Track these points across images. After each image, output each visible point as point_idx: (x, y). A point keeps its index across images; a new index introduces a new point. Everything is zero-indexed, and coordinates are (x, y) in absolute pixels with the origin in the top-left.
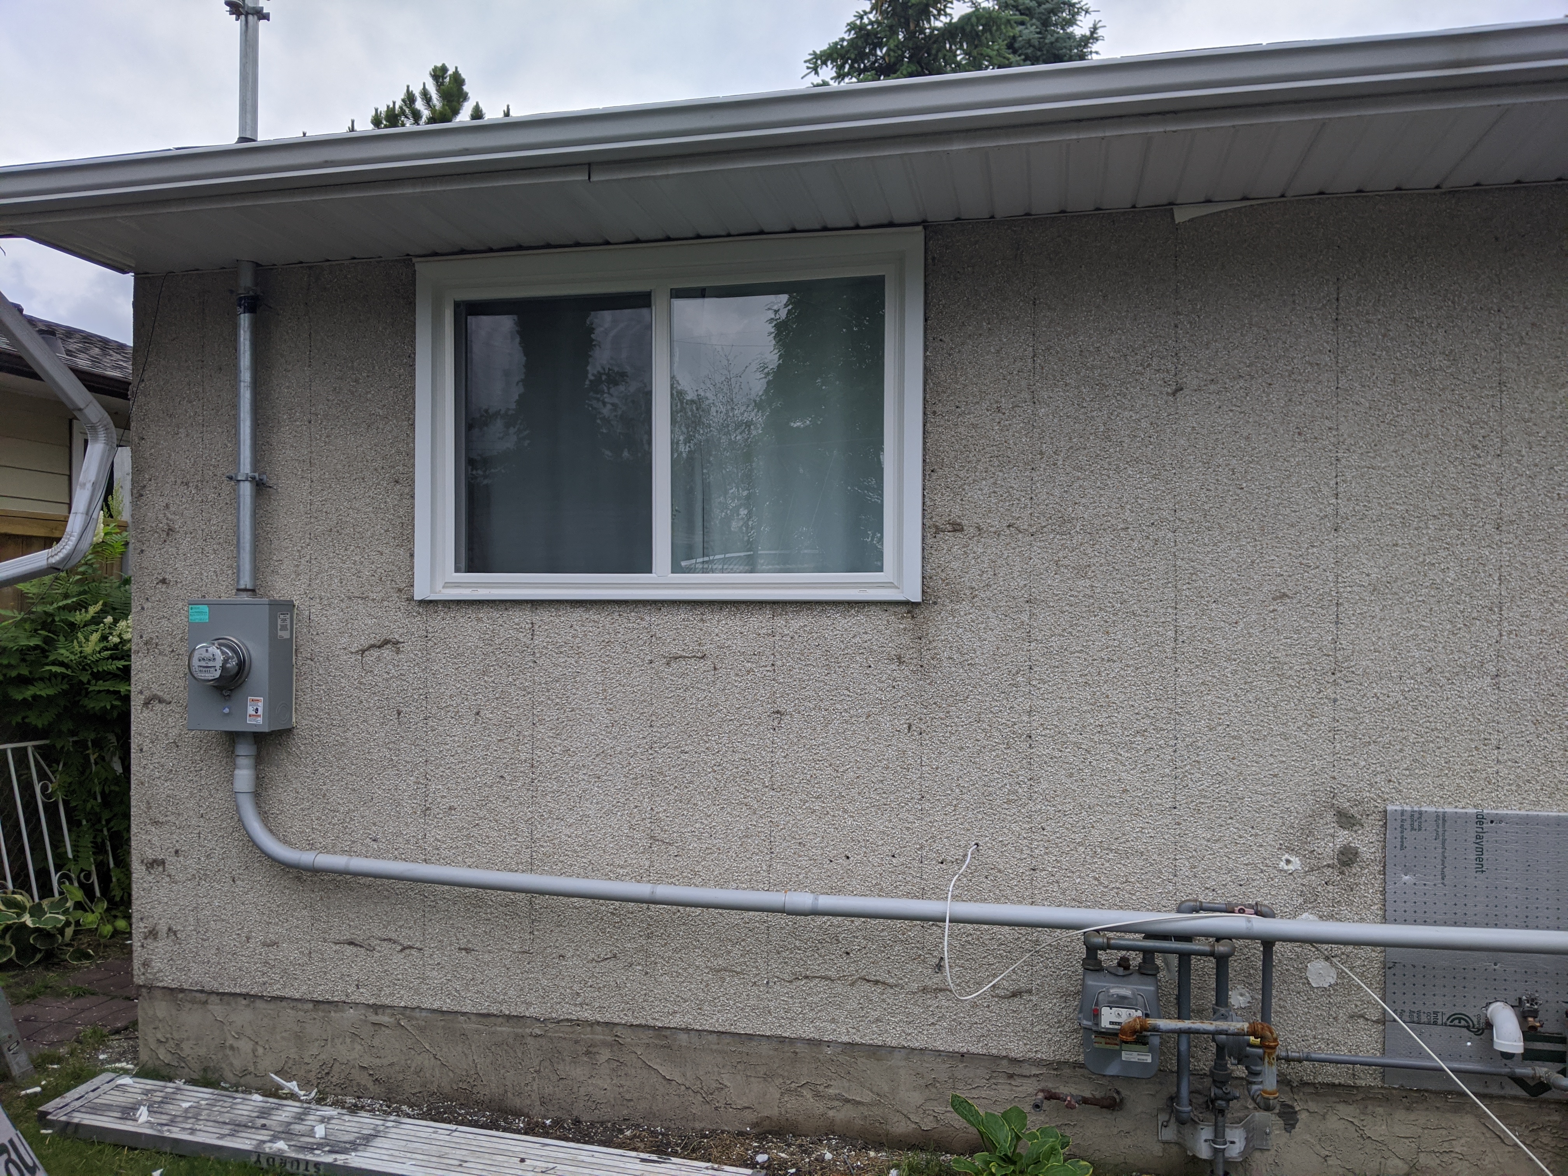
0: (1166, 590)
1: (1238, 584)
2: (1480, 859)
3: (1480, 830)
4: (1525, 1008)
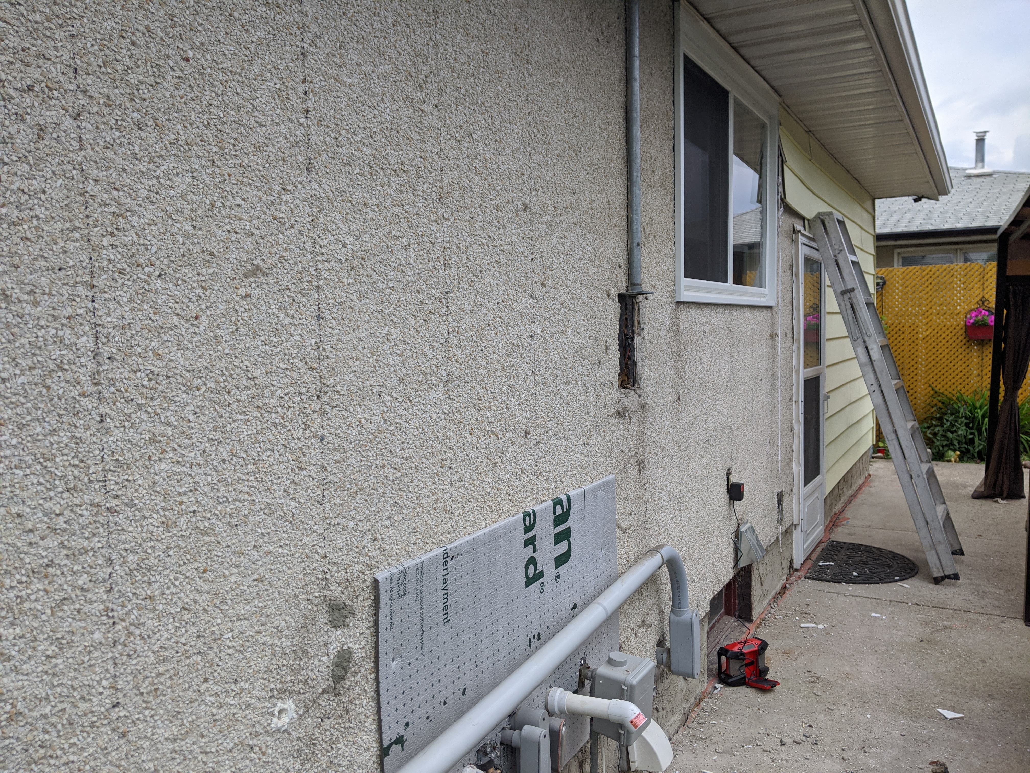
2: (446, 608)
3: (445, 572)
4: (485, 760)
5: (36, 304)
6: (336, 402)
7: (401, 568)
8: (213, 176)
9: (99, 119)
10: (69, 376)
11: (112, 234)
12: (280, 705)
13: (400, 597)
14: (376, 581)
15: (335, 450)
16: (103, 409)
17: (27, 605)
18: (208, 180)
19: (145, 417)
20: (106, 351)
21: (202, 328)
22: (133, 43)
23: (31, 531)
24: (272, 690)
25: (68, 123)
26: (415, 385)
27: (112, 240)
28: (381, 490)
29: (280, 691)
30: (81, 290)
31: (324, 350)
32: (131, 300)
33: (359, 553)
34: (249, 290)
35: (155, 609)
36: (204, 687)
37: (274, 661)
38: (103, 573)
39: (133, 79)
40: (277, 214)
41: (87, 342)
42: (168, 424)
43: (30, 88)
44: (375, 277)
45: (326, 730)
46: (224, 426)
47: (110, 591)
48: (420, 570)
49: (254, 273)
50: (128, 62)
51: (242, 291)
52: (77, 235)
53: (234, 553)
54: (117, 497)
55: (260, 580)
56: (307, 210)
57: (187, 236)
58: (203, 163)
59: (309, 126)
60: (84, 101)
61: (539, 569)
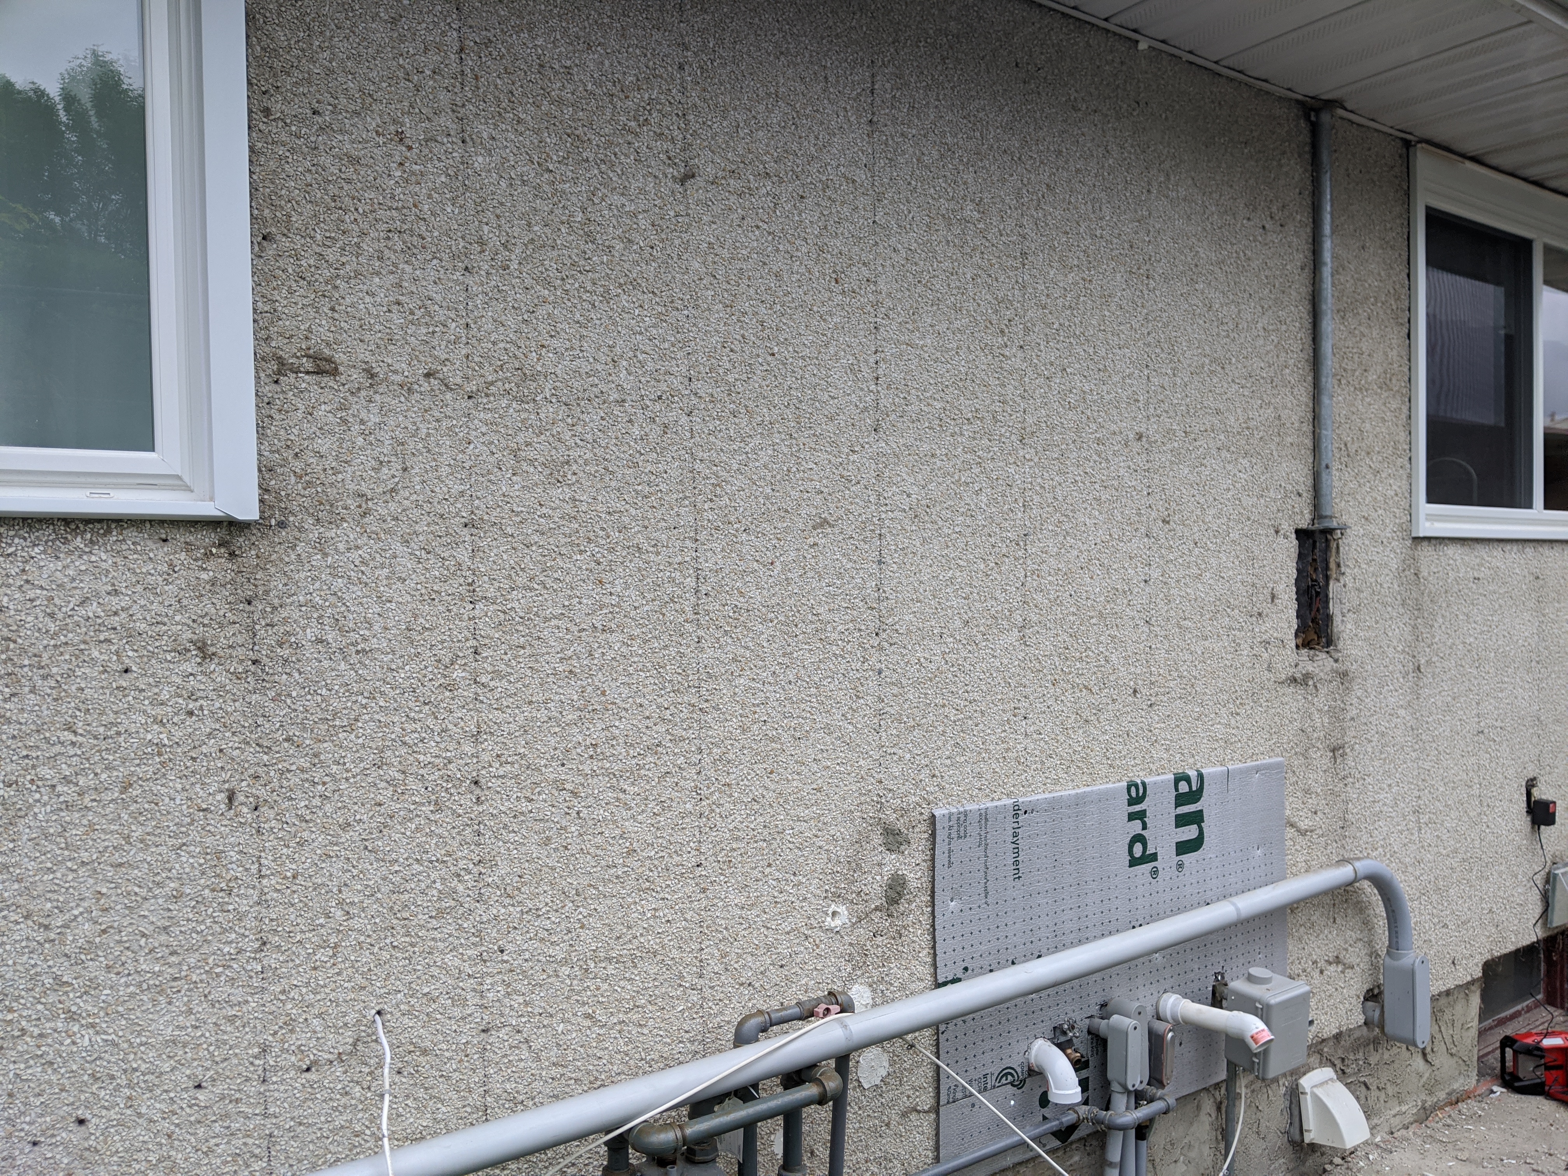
0: (682, 511)
1: (772, 503)
2: (1016, 863)
3: (1016, 825)
4: (1062, 1039)
5: (658, 553)
6: (895, 640)
7: (962, 809)
8: (790, 446)
9: (705, 413)
10: (677, 606)
11: (711, 500)
12: (833, 907)
13: (959, 837)
14: (933, 816)
15: (893, 684)
16: (700, 633)
17: (643, 772)
18: (786, 450)
19: (730, 641)
20: (704, 589)
21: (776, 572)
22: (732, 351)
23: (648, 718)
24: (826, 891)
25: (684, 419)
26: (982, 628)
27: (711, 505)
28: (940, 729)
29: (833, 894)
30: (688, 543)
31: (884, 592)
32: (723, 550)
33: (916, 785)
34: (817, 540)
35: (731, 796)
36: (768, 870)
37: (829, 866)
38: (695, 758)
39: (730, 378)
40: (845, 473)
41: (690, 582)
42: (747, 648)
43: (660, 398)
44: (940, 523)
45: (878, 946)
46: (791, 653)
47: (699, 773)
48: (984, 817)
49: (821, 525)
50: (728, 366)
51: (811, 541)
52: (687, 502)
53: (796, 762)
54: (707, 701)
55: (819, 790)
56: (873, 466)
57: (767, 498)
58: (783, 437)
59: (878, 392)
60: (695, 400)
61: (1150, 850)
